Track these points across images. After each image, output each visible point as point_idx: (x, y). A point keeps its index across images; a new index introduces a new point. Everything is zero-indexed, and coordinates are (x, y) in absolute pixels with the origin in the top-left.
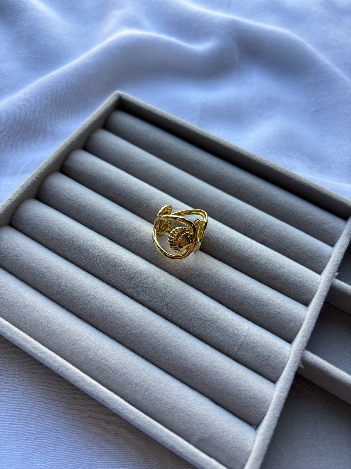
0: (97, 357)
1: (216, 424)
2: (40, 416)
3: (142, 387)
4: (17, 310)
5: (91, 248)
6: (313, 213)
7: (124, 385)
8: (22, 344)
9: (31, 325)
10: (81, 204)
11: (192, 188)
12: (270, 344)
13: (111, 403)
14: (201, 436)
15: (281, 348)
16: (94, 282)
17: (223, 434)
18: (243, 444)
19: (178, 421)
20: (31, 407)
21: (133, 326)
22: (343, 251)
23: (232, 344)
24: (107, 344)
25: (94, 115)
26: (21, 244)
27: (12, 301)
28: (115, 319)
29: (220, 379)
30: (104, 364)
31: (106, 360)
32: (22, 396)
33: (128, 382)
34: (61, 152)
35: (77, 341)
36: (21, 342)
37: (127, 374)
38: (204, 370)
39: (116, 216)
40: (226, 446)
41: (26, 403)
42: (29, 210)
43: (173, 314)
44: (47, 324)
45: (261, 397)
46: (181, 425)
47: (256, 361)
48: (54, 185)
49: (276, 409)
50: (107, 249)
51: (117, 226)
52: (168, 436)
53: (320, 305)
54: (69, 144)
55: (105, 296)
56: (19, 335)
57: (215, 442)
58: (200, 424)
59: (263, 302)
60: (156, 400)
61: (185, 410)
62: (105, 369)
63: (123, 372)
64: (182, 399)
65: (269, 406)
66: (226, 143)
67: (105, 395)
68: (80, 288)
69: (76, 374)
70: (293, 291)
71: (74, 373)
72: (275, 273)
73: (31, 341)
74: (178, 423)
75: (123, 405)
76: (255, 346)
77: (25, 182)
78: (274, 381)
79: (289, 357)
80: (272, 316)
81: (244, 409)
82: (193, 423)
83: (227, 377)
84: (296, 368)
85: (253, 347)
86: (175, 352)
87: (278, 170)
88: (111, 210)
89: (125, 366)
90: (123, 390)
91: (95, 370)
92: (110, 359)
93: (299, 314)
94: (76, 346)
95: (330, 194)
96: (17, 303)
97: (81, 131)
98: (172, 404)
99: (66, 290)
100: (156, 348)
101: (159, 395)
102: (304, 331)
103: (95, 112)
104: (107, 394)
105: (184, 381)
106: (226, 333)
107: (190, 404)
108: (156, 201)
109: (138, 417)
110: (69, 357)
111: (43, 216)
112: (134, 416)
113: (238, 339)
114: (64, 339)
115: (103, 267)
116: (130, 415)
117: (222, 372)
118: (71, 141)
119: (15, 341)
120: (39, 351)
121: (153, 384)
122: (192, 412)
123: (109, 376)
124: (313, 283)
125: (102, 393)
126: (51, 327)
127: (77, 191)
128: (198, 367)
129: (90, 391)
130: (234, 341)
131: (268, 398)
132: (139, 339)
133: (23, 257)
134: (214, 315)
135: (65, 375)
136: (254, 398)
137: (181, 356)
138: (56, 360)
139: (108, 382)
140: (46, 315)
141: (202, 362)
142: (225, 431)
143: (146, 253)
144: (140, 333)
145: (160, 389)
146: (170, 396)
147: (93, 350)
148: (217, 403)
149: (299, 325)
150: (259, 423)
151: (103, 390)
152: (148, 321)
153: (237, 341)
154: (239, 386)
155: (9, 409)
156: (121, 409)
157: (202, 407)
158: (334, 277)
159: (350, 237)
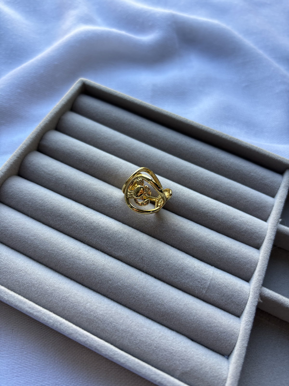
0: (86, 310)
1: (194, 358)
2: (38, 367)
3: (128, 333)
4: (10, 275)
5: (71, 215)
6: (255, 171)
7: (112, 333)
8: (18, 305)
9: (24, 288)
10: (59, 177)
11: (153, 157)
12: (232, 285)
13: (103, 350)
14: (183, 370)
15: (241, 287)
16: (76, 245)
17: (201, 366)
18: (219, 373)
19: (162, 359)
20: (30, 360)
21: (115, 280)
22: (283, 200)
23: (201, 287)
24: (94, 298)
25: (63, 100)
26: (9, 216)
27: (5, 268)
28: (98, 275)
29: (194, 319)
30: (93, 315)
31: (94, 312)
32: (21, 350)
33: (115, 329)
34: (37, 133)
35: (67, 297)
36: (17, 303)
37: (114, 322)
38: (179, 313)
39: (90, 185)
40: (205, 377)
41: (25, 356)
42: (13, 186)
43: (148, 267)
44: (39, 285)
45: (230, 331)
46: (165, 362)
47: (222, 300)
48: (33, 162)
49: (244, 340)
50: (85, 215)
51: (92, 194)
52: (155, 374)
53: (270, 247)
54: (43, 126)
55: (87, 256)
56: (15, 298)
57: (195, 374)
58: (181, 360)
59: (223, 249)
60: (141, 343)
61: (167, 349)
62: (94, 320)
63: (110, 321)
64: (163, 339)
65: (238, 338)
66: (178, 117)
67: (97, 344)
68: (64, 251)
69: (70, 328)
70: (246, 237)
71: (68, 326)
72: (230, 224)
73: (26, 302)
74: (162, 361)
75: (114, 351)
76: (220, 288)
77: (8, 162)
78: (238, 315)
79: (249, 294)
80: (231, 260)
81: (216, 343)
82: (175, 360)
83: (200, 316)
84: (257, 303)
85: (219, 288)
86: (153, 299)
87: (223, 137)
88: (85, 180)
89: (111, 316)
90: (112, 337)
91: (85, 321)
92: (98, 311)
93: (253, 257)
94: (67, 302)
95: (267, 154)
96: (10, 269)
97: (52, 115)
98: (155, 345)
99: (52, 254)
100: (136, 297)
101: (143, 338)
102: (259, 271)
103: (63, 98)
104: (99, 343)
105: (162, 324)
106: (195, 278)
107: (171, 343)
108: (124, 170)
109: (128, 360)
110: (61, 312)
111: (26, 190)
112: (125, 360)
113: (205, 283)
114: (55, 297)
115: (83, 231)
116: (121, 359)
117: (195, 313)
118: (45, 123)
119: (12, 303)
120: (35, 310)
121: (137, 329)
122: (173, 350)
123: (98, 326)
124: (262, 230)
125: (94, 342)
126: (42, 287)
127: (54, 166)
128: (174, 310)
129: (83, 341)
130: (202, 285)
131: (236, 331)
132: (120, 291)
133: (12, 227)
134: (183, 264)
135: (60, 329)
136: (224, 332)
137: (158, 302)
138: (50, 317)
139: (98, 331)
140: (37, 277)
141: (177, 306)
142: (203, 363)
143: (119, 215)
144: (121, 285)
145: (144, 333)
146: (153, 338)
147: (82, 304)
148: (192, 340)
149: (255, 265)
150: (230, 353)
151: (94, 339)
152: (127, 274)
153: (205, 284)
154: (210, 324)
155: (10, 363)
156: (112, 355)
157: (181, 345)
158: (278, 223)
159: (288, 188)
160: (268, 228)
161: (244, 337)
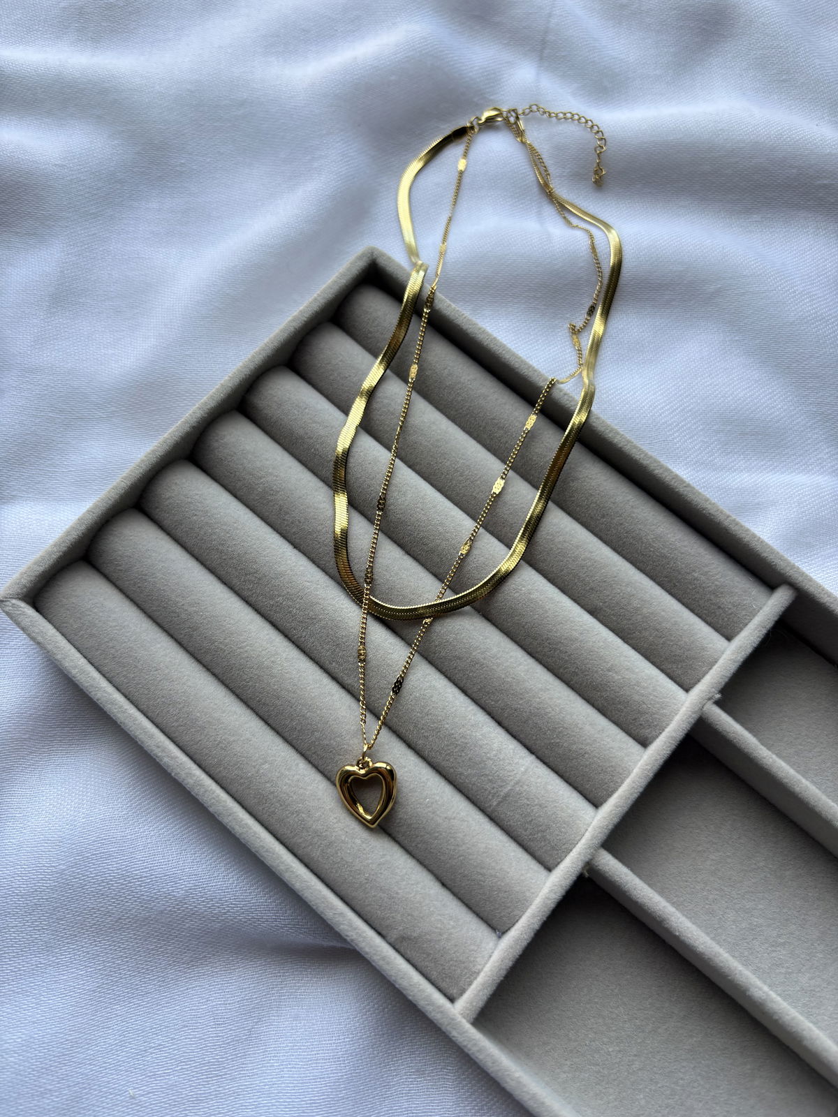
0: (258, 776)
1: (431, 920)
3: (324, 840)
4: (136, 674)
6: (707, 569)
7: (295, 830)
12: (555, 806)
17: (440, 937)
18: (470, 958)
21: (326, 733)
27: (129, 656)
28: (298, 715)
29: (455, 849)
30: (268, 789)
31: (272, 784)
33: (303, 826)
34: (243, 377)
35: (230, 743)
38: (432, 830)
40: (442, 956)
42: (174, 487)
44: (184, 707)
46: (376, 909)
47: (526, 830)
48: (225, 440)
49: (537, 916)
53: (664, 754)
54: (259, 360)
55: (287, 671)
58: (406, 915)
59: (564, 727)
60: (343, 864)
61: (387, 889)
62: (268, 798)
63: (297, 808)
64: (386, 869)
70: (625, 716)
72: (598, 679)
74: (372, 907)
76: (528, 805)
80: (574, 755)
81: (486, 904)
82: (395, 911)
85: (525, 805)
89: (301, 800)
92: (280, 783)
94: (228, 751)
96: (137, 661)
97: (285, 335)
98: (368, 875)
99: (222, 649)
101: (349, 857)
103: (319, 292)
106: (483, 772)
107: (398, 880)
111: (199, 502)
114: (208, 736)
115: (292, 616)
117: (462, 839)
120: (168, 754)
121: (343, 837)
123: (273, 811)
124: (665, 711)
126: (189, 712)
128: (422, 822)
129: (240, 832)
130: (494, 788)
131: (529, 895)
133: (155, 577)
134: (468, 737)
135: (202, 798)
136: (506, 892)
138: (191, 772)
139: (269, 819)
141: (432, 816)
142: (445, 933)
145: (353, 848)
147: (254, 764)
149: (619, 780)
150: (505, 930)
153: (500, 789)
154: (484, 868)
158: (710, 702)
159: (764, 631)
160: (679, 710)
161: (539, 911)
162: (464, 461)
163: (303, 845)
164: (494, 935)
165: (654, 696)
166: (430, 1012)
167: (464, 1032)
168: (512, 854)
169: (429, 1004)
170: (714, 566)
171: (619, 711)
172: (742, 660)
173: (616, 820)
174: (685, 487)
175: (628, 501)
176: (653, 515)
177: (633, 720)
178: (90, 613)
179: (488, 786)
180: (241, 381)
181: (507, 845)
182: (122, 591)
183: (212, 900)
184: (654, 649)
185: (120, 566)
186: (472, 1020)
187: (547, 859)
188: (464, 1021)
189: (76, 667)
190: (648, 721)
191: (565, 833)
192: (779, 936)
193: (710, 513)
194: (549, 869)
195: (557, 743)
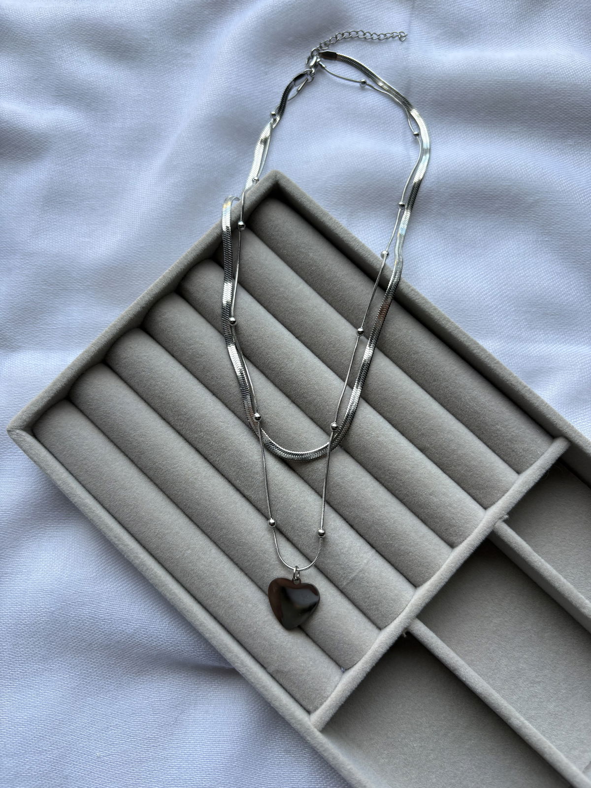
0: (183, 558)
3: (227, 603)
4: (102, 483)
6: (507, 423)
7: (208, 595)
12: (386, 588)
14: (279, 668)
15: (398, 595)
17: (303, 672)
18: (322, 687)
19: (259, 647)
21: (231, 530)
26: (115, 396)
27: (97, 471)
28: (212, 517)
30: (190, 567)
31: (192, 564)
33: (213, 593)
37: (213, 584)
40: (303, 685)
44: (134, 508)
49: (369, 663)
55: (205, 485)
57: (292, 677)
58: (280, 657)
59: (395, 534)
60: (239, 620)
62: (190, 573)
63: (210, 581)
65: (362, 657)
82: (273, 654)
85: (366, 586)
93: (435, 560)
94: (163, 540)
96: (102, 474)
98: (255, 629)
99: (161, 468)
100: (252, 562)
101: (243, 616)
111: (146, 362)
113: (350, 573)
114: (150, 529)
115: (210, 446)
123: (194, 582)
124: (468, 525)
126: (137, 512)
130: (344, 573)
131: (364, 648)
132: (235, 546)
133: (116, 415)
136: (348, 644)
142: (307, 669)
144: (237, 540)
147: (181, 550)
149: (432, 572)
150: (346, 669)
154: (334, 628)
158: (500, 521)
159: (544, 471)
160: (478, 525)
161: (371, 659)
162: (336, 336)
163: (213, 606)
164: (340, 670)
165: (461, 514)
166: (293, 724)
167: (315, 738)
168: (355, 618)
169: (292, 719)
170: (512, 421)
171: (436, 523)
172: (526, 491)
173: (427, 600)
174: (495, 363)
175: (454, 370)
176: (471, 382)
177: (445, 530)
178: (71, 439)
179: (341, 572)
180: (177, 274)
181: (352, 612)
182: (92, 422)
183: (151, 637)
184: (465, 479)
185: (91, 406)
186: (321, 729)
187: (379, 622)
188: (315, 730)
189: (60, 480)
190: (455, 531)
191: (392, 607)
192: (537, 677)
193: (511, 384)
194: (380, 629)
195: (391, 544)
